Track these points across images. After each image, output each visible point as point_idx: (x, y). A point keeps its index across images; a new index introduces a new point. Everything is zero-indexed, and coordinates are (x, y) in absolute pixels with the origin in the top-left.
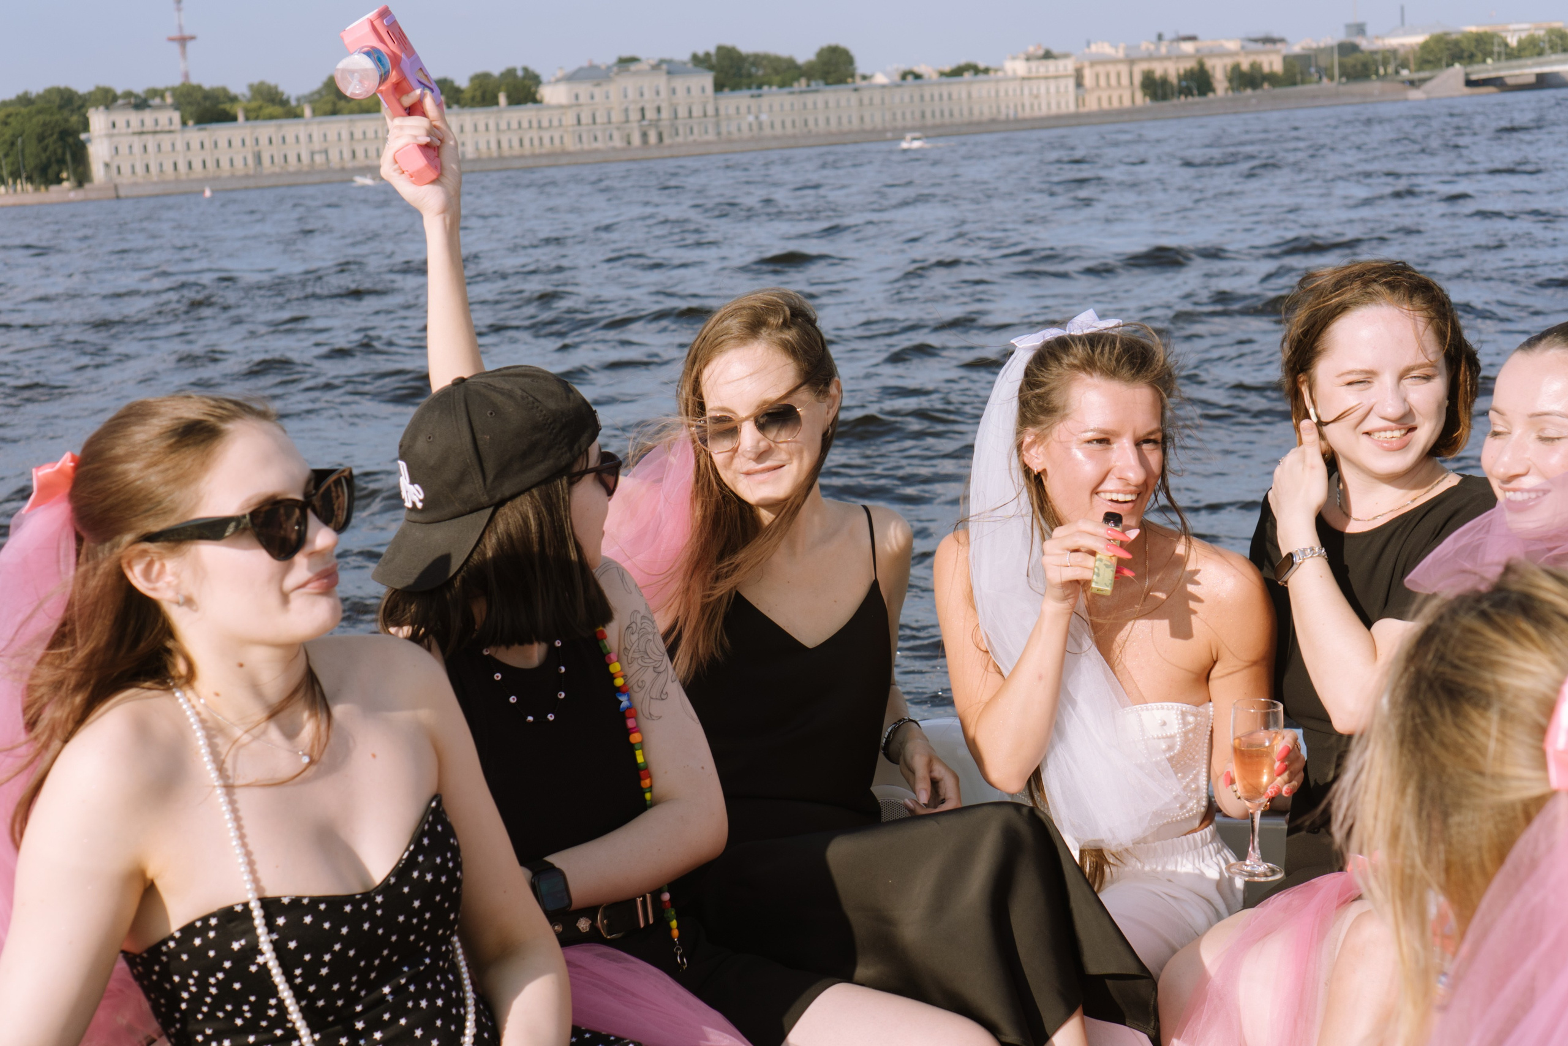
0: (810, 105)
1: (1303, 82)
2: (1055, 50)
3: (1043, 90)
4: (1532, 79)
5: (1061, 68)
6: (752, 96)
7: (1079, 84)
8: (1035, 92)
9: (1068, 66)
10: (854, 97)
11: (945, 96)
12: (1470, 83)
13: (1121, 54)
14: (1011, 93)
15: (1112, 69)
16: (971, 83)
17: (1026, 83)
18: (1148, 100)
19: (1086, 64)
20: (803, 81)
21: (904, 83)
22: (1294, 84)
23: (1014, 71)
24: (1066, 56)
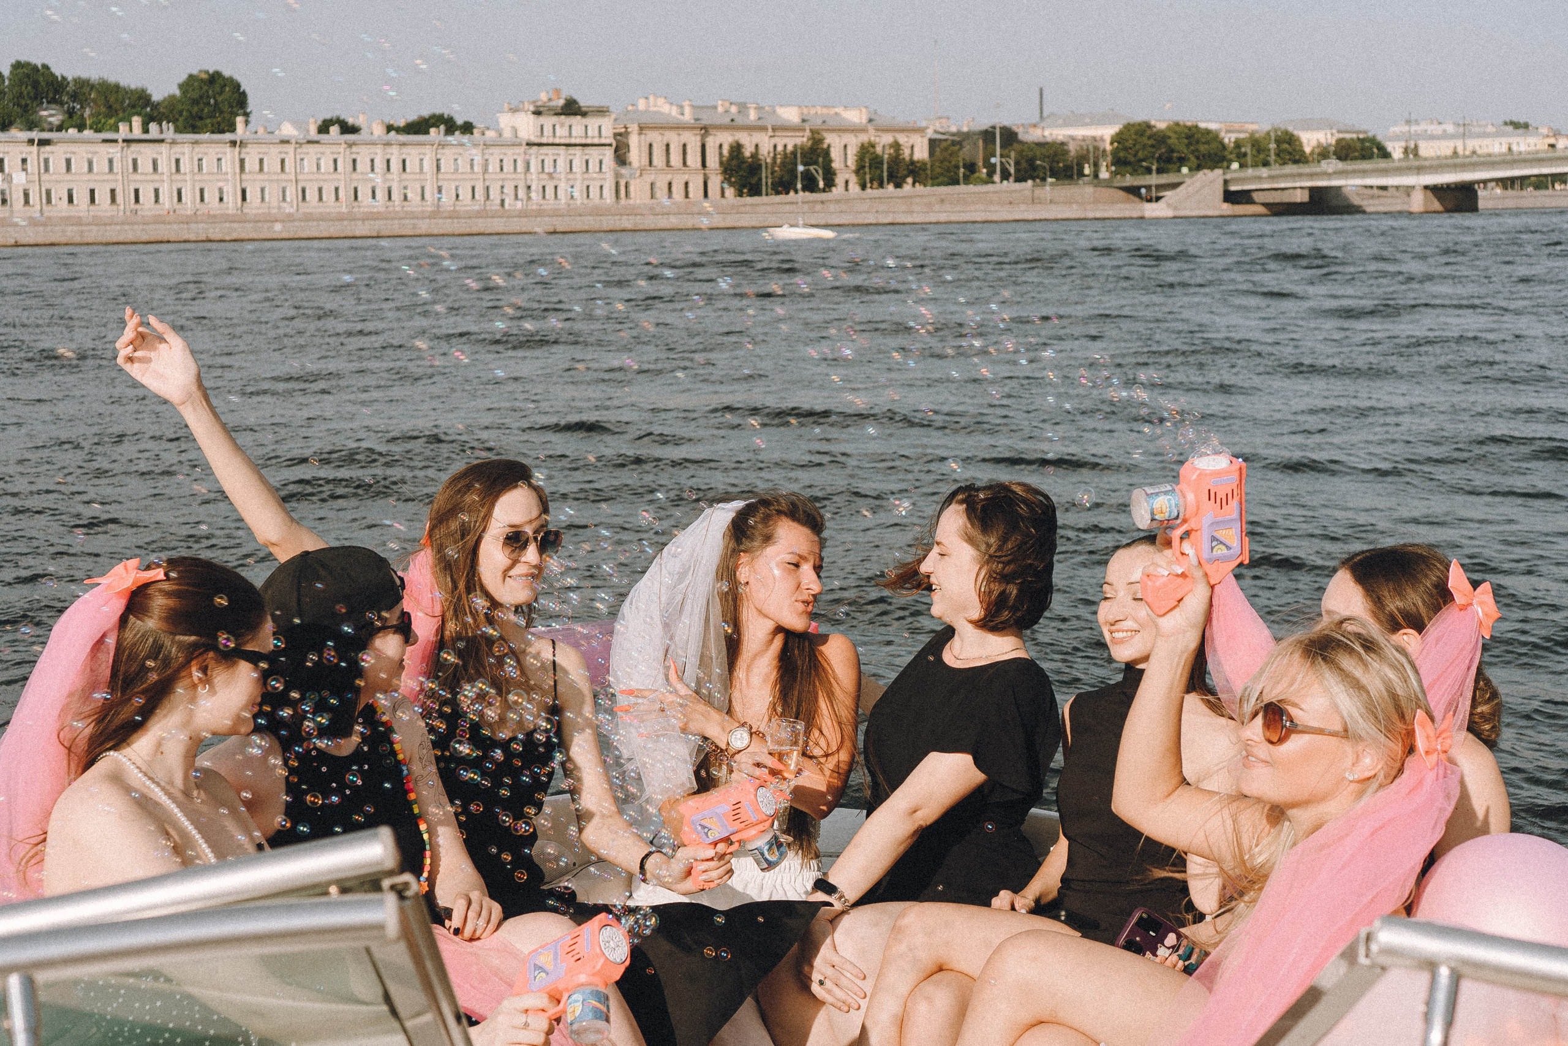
0: (145, 166)
1: (967, 180)
2: (583, 102)
3: (562, 164)
4: (1301, 197)
5: (592, 131)
6: (31, 142)
7: (621, 159)
8: (549, 168)
9: (605, 128)
10: (230, 156)
11: (395, 166)
12: (1230, 197)
13: (688, 117)
14: (508, 167)
15: (675, 140)
16: (442, 145)
17: (535, 149)
18: (730, 192)
19: (634, 128)
20: (137, 121)
21: (323, 137)
22: (955, 182)
23: (515, 130)
24: (601, 112)
